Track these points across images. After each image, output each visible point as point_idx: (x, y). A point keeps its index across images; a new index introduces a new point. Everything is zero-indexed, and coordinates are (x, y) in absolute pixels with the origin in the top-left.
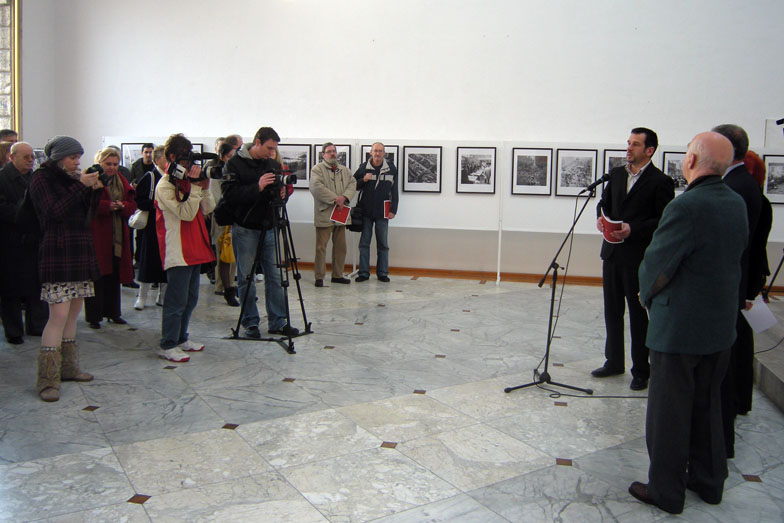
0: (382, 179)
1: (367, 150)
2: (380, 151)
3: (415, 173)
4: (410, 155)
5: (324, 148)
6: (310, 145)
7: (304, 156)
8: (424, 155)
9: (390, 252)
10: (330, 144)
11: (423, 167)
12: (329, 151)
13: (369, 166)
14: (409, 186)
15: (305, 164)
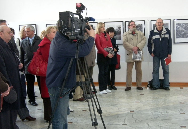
0: (163, 37)
1: (153, 23)
2: (160, 23)
3: (180, 34)
4: (177, 24)
5: (129, 23)
6: (123, 22)
7: (120, 28)
8: (185, 24)
9: (170, 74)
10: (132, 21)
11: (184, 30)
12: (132, 25)
13: (156, 31)
14: (177, 40)
15: (120, 32)
